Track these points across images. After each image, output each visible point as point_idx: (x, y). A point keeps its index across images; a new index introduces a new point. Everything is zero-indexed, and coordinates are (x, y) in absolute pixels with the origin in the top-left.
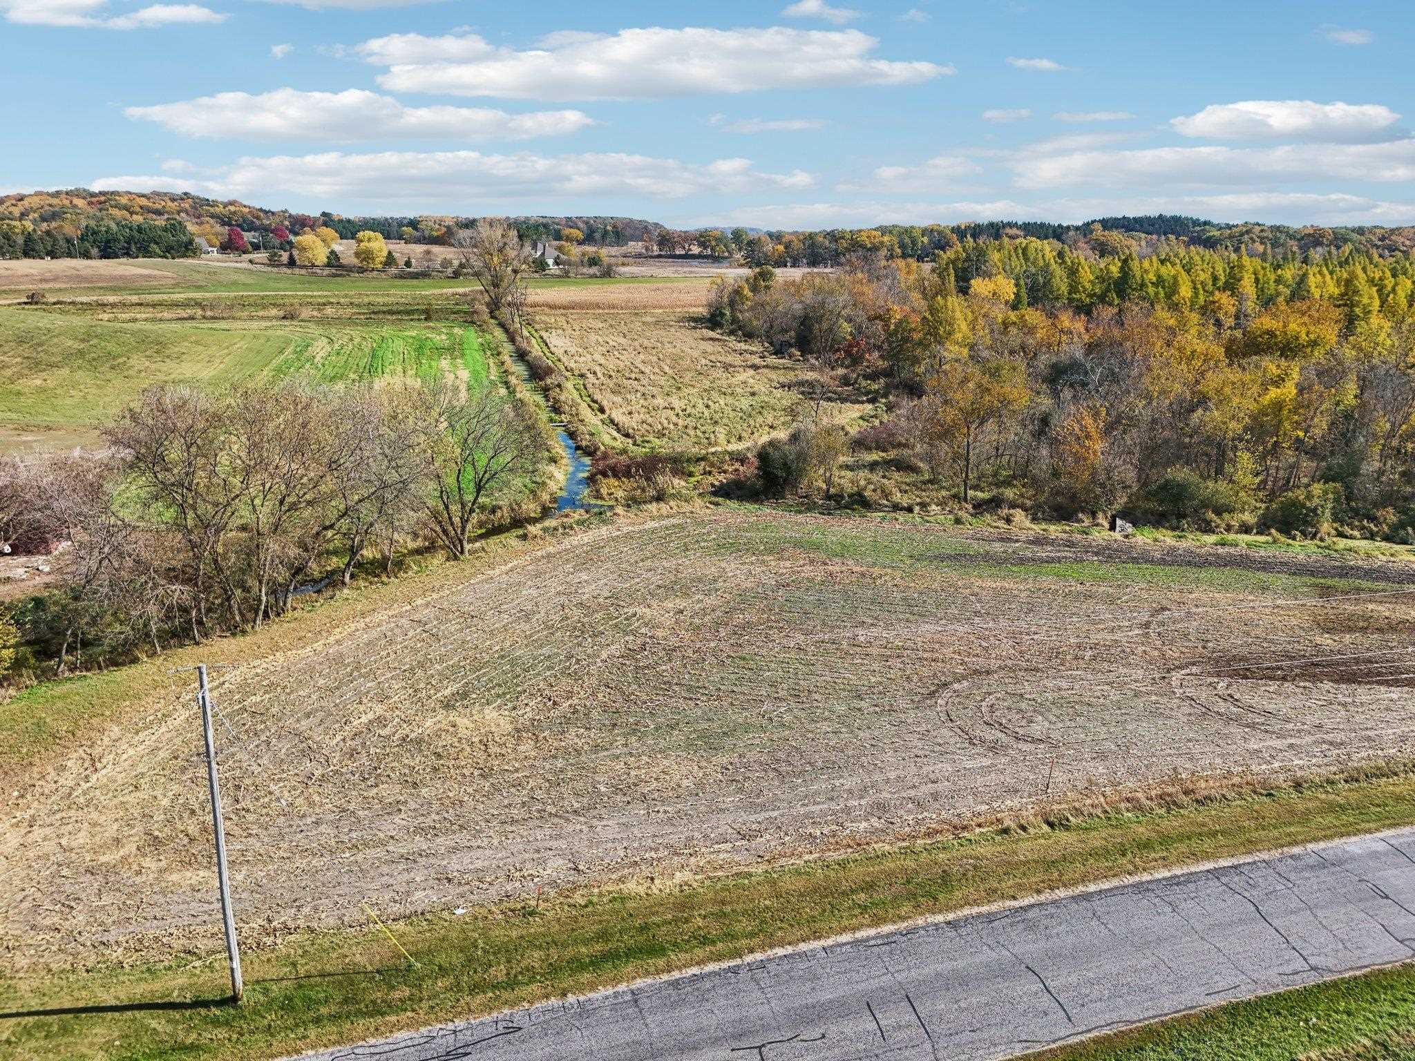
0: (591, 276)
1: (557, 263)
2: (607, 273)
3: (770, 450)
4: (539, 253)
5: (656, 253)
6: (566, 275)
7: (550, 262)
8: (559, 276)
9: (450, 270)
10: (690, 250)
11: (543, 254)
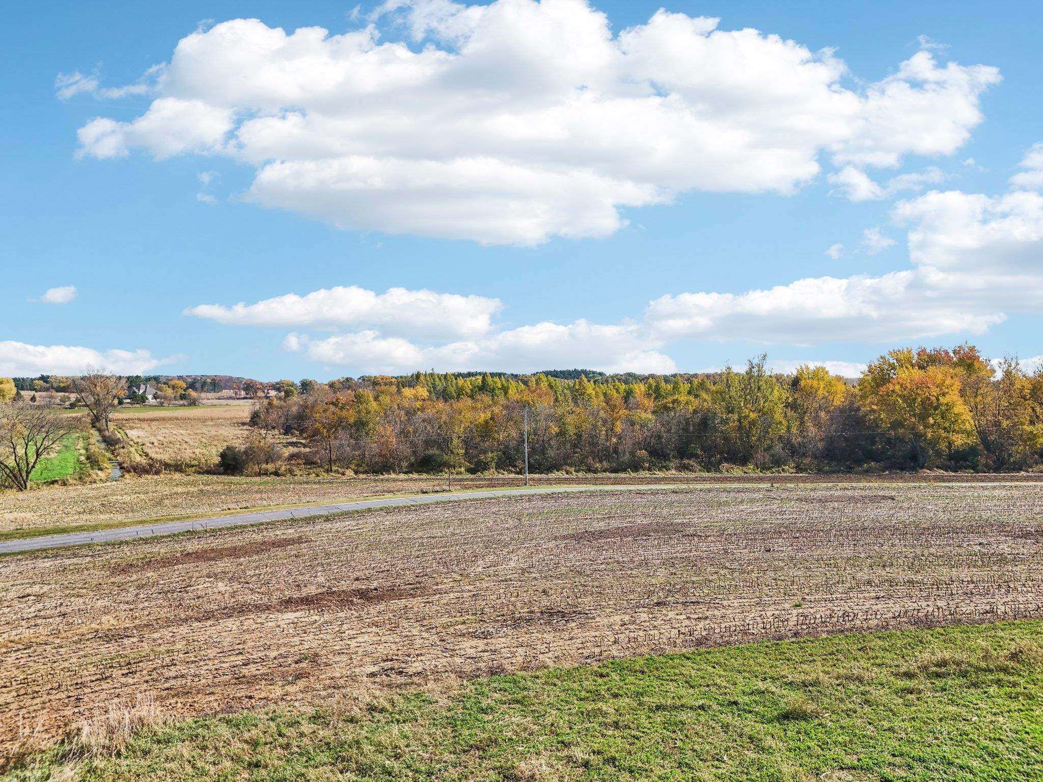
0: (181, 406)
1: (155, 397)
2: (193, 403)
3: (226, 451)
4: (141, 391)
5: (243, 396)
6: (162, 404)
7: (150, 397)
8: (156, 406)
9: (68, 403)
10: (268, 393)
11: (145, 392)
